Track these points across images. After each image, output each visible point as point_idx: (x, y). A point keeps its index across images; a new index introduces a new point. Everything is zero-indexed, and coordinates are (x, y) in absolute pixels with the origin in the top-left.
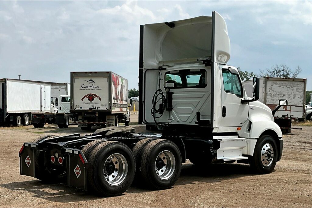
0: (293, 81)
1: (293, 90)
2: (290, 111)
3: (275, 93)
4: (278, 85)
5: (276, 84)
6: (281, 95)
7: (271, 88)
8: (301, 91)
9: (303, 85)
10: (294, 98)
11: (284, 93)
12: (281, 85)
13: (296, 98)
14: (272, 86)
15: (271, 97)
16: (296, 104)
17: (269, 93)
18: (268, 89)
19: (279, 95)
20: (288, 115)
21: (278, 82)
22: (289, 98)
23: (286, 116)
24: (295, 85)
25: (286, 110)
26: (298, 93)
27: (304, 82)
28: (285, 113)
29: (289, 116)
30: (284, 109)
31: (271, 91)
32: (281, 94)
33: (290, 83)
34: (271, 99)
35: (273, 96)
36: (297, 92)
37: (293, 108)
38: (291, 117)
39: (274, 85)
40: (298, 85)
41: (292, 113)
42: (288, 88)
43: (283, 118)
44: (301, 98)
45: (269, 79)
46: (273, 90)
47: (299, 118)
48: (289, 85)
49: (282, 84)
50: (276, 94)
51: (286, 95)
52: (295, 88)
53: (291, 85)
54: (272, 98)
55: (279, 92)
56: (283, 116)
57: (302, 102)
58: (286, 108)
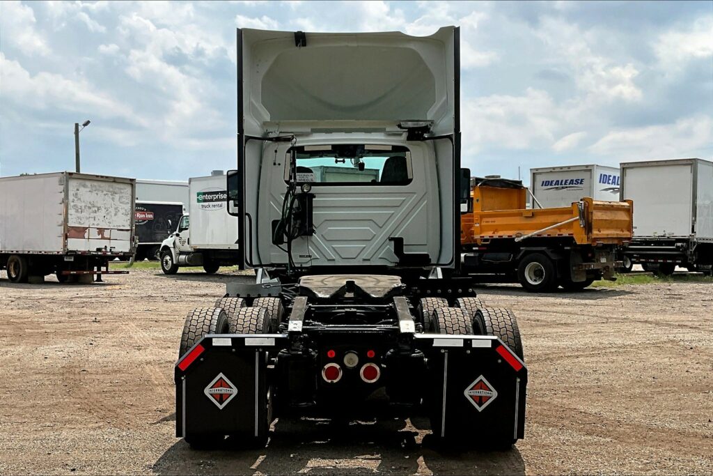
0: (114, 182)
1: (113, 199)
2: (109, 239)
3: (83, 204)
4: (88, 190)
5: (85, 186)
6: (94, 209)
7: (76, 194)
8: (127, 201)
9: (128, 189)
10: (115, 215)
11: (99, 205)
12: (94, 189)
13: (119, 214)
14: (78, 190)
15: (77, 211)
16: (119, 226)
17: (72, 204)
18: (71, 197)
19: (90, 208)
20: (106, 247)
21: (88, 183)
22: (108, 214)
23: (103, 250)
24: (117, 190)
25: (103, 238)
26: (123, 206)
27: (132, 185)
28: (102, 244)
29: (108, 250)
30: (100, 237)
31: (76, 199)
32: (94, 207)
33: (109, 186)
34: (75, 216)
35: (80, 210)
36: (121, 203)
37: (115, 234)
38: (111, 250)
39: (82, 189)
40: (122, 191)
41: (113, 243)
42: (105, 195)
43: (99, 253)
44: (126, 215)
45: (73, 176)
46: (80, 199)
47: (124, 253)
48: (107, 188)
49: (95, 186)
50: (85, 207)
51: (103, 209)
52: (117, 196)
53: (111, 190)
54: (79, 215)
55: (90, 203)
56: (99, 250)
57: (129, 222)
58: (103, 235)
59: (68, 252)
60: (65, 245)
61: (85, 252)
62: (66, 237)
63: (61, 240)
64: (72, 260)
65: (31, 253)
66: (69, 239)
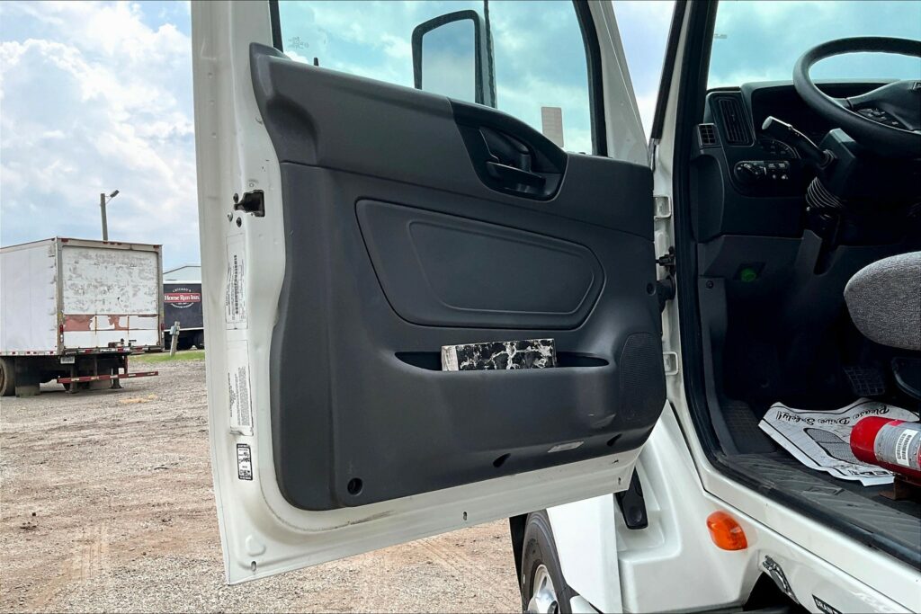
0: (131, 250)
1: (130, 274)
2: (127, 329)
3: (86, 283)
4: (92, 262)
5: (86, 257)
6: (102, 289)
7: (75, 269)
8: (150, 276)
9: (152, 259)
10: (134, 295)
11: (110, 284)
12: (101, 260)
13: (141, 294)
14: (76, 262)
15: (77, 292)
16: (141, 311)
17: (69, 283)
18: (66, 274)
19: (96, 287)
20: (122, 340)
21: (92, 253)
22: (124, 294)
23: (119, 345)
24: (135, 262)
25: (118, 328)
26: (145, 282)
27: (157, 253)
28: (116, 337)
29: (126, 344)
30: (113, 326)
31: (74, 276)
32: (102, 285)
33: (124, 256)
34: (75, 300)
35: (81, 291)
36: (142, 278)
37: (135, 321)
38: (130, 344)
39: (83, 262)
40: (143, 262)
41: (133, 335)
42: (118, 268)
43: (113, 350)
44: (151, 295)
45: (68, 244)
46: (80, 276)
47: (150, 347)
48: (120, 260)
49: (103, 257)
50: (89, 285)
51: (116, 288)
52: (136, 270)
53: (127, 260)
54: (80, 297)
55: (96, 280)
56: (112, 345)
57: (154, 305)
58: (117, 324)
59: (64, 352)
60: (60, 342)
61: (91, 350)
62: (61, 330)
63: (55, 334)
64: (73, 362)
65: (17, 354)
66: (65, 333)
